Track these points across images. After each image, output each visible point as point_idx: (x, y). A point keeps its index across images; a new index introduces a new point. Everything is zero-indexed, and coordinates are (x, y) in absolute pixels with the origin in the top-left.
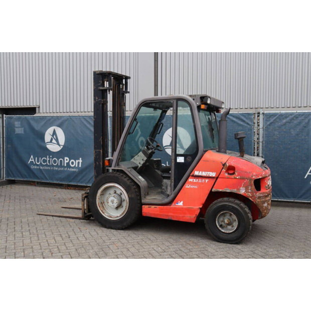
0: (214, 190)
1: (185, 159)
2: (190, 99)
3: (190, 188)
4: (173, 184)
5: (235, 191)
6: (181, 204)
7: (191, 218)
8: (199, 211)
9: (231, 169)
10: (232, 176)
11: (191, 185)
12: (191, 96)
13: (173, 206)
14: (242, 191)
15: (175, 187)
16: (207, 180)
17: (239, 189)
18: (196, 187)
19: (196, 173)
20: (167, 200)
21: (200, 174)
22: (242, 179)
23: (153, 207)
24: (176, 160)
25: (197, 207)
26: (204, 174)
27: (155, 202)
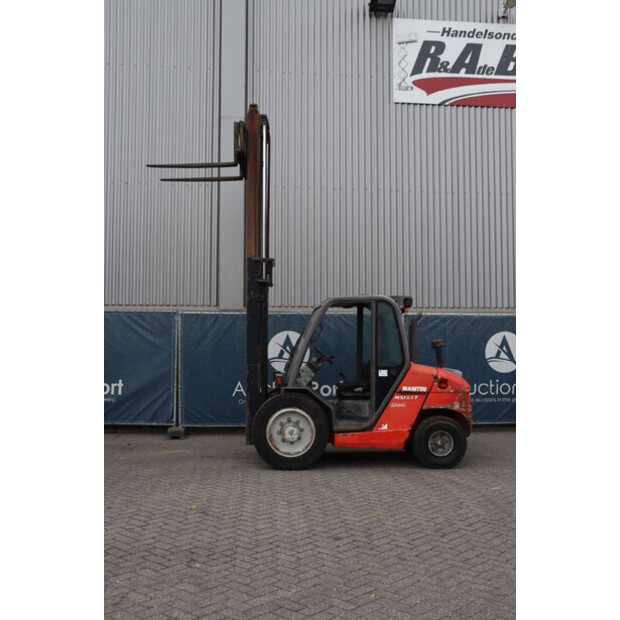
0: (424, 408)
1: (389, 373)
2: (393, 301)
3: (396, 408)
4: (374, 404)
5: (449, 406)
6: (385, 427)
7: (398, 444)
8: (408, 434)
9: (443, 382)
10: (445, 391)
11: (398, 403)
12: (393, 297)
13: (375, 431)
14: (457, 407)
15: (377, 406)
16: (416, 397)
17: (453, 405)
18: (403, 405)
19: (405, 389)
20: (366, 424)
21: (409, 389)
22: (456, 392)
23: (349, 434)
24: (377, 373)
25: (406, 429)
26: (414, 389)
27: (352, 428)
